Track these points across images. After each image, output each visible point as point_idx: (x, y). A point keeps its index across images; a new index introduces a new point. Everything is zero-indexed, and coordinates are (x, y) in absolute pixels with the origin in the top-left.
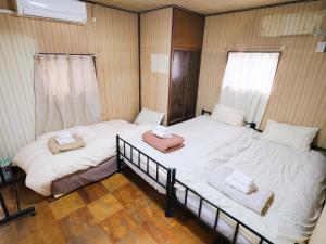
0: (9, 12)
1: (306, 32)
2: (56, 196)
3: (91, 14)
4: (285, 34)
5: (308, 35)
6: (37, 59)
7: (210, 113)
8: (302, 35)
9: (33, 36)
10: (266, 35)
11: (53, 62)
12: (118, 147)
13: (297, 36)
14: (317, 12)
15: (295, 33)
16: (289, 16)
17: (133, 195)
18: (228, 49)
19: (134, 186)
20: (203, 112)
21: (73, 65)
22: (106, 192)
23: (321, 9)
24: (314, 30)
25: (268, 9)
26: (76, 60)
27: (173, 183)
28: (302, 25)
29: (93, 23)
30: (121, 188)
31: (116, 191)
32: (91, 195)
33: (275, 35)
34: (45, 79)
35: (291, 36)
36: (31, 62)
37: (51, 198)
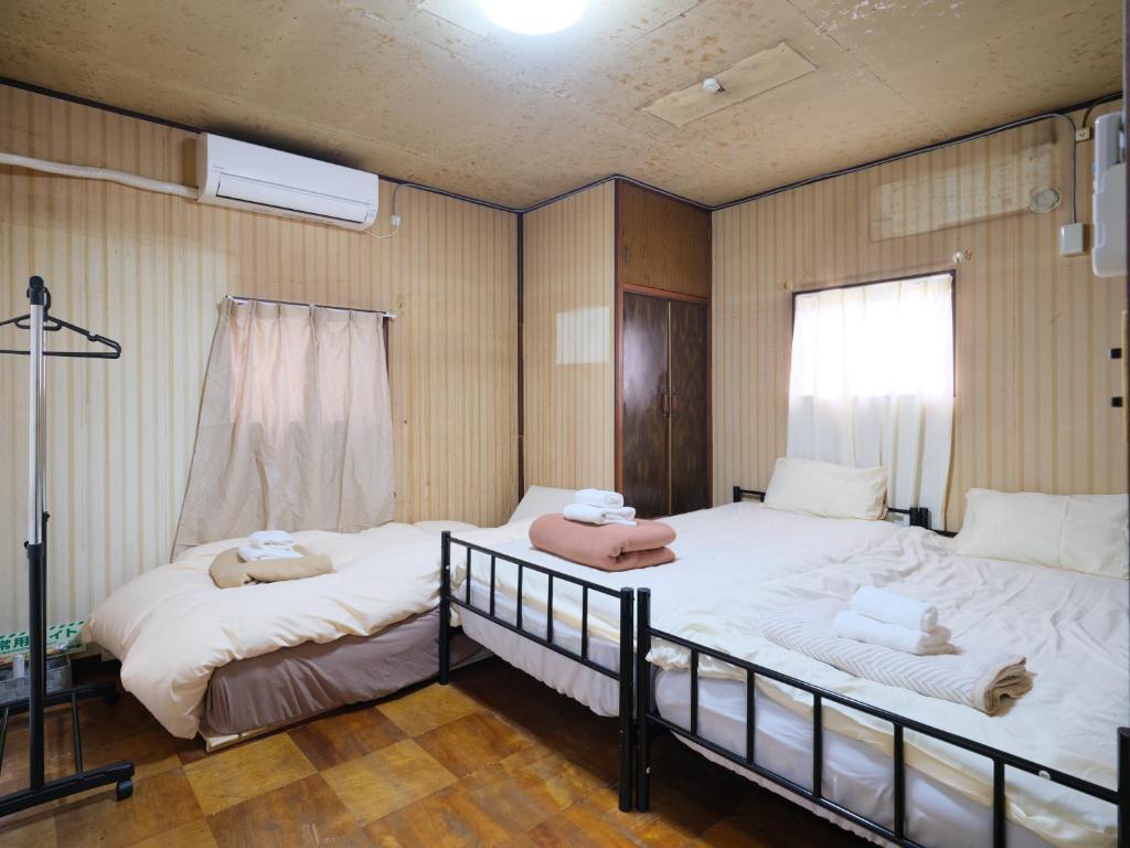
0: (182, 190)
1: (1013, 207)
2: (214, 742)
3: (389, 206)
4: (952, 219)
5: (1020, 214)
6: (229, 309)
7: (761, 496)
8: (1004, 217)
9: (228, 252)
10: (898, 231)
11: (267, 323)
12: (445, 575)
13: (988, 220)
14: (1028, 152)
15: (981, 214)
16: (952, 174)
17: (496, 746)
18: (791, 287)
19: (498, 720)
20: (738, 495)
21: (324, 338)
22: (395, 735)
23: (1035, 145)
24: (1036, 198)
25: (885, 167)
26: (335, 324)
27: (645, 647)
28: (995, 190)
29: (392, 228)
30: (450, 726)
31: (433, 733)
32: (339, 743)
33: (924, 228)
34: (237, 370)
35: (973, 223)
36: (210, 317)
37: (194, 747)
